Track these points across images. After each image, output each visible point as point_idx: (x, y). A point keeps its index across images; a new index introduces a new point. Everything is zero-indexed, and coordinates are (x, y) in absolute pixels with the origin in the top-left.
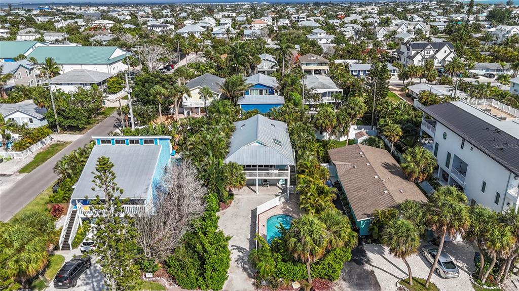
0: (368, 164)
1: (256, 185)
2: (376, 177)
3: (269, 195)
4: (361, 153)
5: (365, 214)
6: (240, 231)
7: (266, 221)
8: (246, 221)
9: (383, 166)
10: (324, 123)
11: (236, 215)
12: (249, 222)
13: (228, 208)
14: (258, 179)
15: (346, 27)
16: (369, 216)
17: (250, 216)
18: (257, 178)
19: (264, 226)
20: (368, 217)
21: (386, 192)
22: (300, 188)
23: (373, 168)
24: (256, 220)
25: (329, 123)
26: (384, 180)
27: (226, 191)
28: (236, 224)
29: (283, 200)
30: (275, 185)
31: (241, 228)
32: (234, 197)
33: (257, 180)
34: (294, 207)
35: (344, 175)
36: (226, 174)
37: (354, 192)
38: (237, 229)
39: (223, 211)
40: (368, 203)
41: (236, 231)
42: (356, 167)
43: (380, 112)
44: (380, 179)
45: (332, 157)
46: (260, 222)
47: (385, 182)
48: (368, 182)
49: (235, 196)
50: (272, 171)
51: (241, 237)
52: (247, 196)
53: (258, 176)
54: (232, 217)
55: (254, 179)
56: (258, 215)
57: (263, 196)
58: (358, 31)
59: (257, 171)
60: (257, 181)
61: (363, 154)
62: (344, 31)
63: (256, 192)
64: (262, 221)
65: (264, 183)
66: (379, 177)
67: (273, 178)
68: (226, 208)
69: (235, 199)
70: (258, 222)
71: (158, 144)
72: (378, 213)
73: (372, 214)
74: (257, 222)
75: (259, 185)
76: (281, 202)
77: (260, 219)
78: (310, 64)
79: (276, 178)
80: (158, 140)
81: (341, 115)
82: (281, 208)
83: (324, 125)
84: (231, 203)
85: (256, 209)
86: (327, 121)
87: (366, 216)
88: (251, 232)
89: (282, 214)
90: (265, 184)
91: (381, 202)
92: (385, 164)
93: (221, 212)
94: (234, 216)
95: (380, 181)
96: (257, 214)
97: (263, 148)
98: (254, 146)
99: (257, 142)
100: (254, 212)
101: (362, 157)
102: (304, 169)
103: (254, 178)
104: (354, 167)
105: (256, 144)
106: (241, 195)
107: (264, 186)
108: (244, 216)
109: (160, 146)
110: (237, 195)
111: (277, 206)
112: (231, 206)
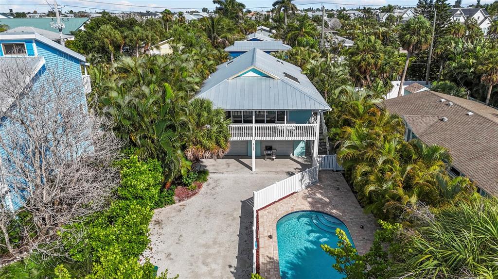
0: (470, 113)
1: (251, 157)
3: (277, 173)
4: (443, 100)
6: (211, 251)
7: (275, 225)
8: (229, 225)
10: (365, 60)
11: (208, 213)
12: (236, 227)
13: (193, 198)
14: (256, 141)
17: (238, 213)
18: (253, 139)
19: (270, 237)
22: (351, 151)
24: (252, 223)
25: (372, 61)
27: (186, 159)
28: (204, 232)
29: (307, 180)
30: (287, 156)
31: (215, 243)
32: (208, 178)
33: (253, 142)
34: (330, 194)
35: (426, 134)
36: (183, 118)
38: (206, 246)
39: (181, 203)
41: (202, 250)
42: (446, 119)
46: (261, 229)
49: (211, 175)
50: (285, 126)
51: (214, 266)
52: (233, 175)
53: (255, 134)
54: (199, 216)
55: (247, 141)
56: (257, 212)
57: (265, 175)
59: (254, 125)
60: (254, 146)
61: (448, 101)
63: (251, 169)
64: (266, 226)
65: (268, 151)
67: (285, 138)
68: (189, 197)
69: (210, 181)
70: (258, 228)
71: (36, 55)
74: (254, 228)
75: (257, 157)
76: (304, 185)
77: (260, 220)
79: (290, 139)
80: (34, 45)
82: (305, 197)
83: (364, 63)
84: (200, 187)
85: (252, 199)
86: (369, 57)
88: (240, 252)
89: (309, 208)
90: (268, 155)
93: (177, 204)
94: (202, 213)
96: (255, 209)
97: (265, 82)
98: (248, 78)
99: (254, 71)
100: (247, 207)
101: (447, 105)
103: (248, 139)
104: (441, 120)
105: (251, 74)
106: (223, 173)
107: (266, 157)
108: (225, 215)
109: (39, 59)
110: (214, 173)
111: (295, 193)
112: (200, 193)
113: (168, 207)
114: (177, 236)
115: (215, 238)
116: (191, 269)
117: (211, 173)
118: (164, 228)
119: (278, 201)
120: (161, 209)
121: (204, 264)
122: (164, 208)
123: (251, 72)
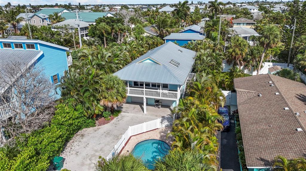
0: (277, 93)
1: (143, 105)
2: (287, 108)
3: (156, 116)
4: (270, 82)
5: (262, 160)
7: (135, 145)
9: (297, 98)
10: (235, 52)
11: (108, 134)
13: (106, 125)
14: (143, 98)
15: (275, 7)
16: (267, 163)
18: (145, 97)
19: (128, 151)
20: (266, 165)
21: (299, 129)
23: (283, 98)
25: (239, 52)
26: (298, 114)
28: (100, 144)
30: (168, 107)
35: (244, 103)
37: (252, 124)
38: (96, 151)
39: (99, 127)
40: (269, 142)
41: (93, 153)
42: (261, 95)
43: (298, 48)
44: (292, 112)
45: (236, 85)
46: (126, 146)
47: (299, 116)
48: (273, 114)
50: (160, 91)
52: (133, 115)
53: (145, 94)
54: (103, 135)
56: (131, 137)
58: (284, 10)
59: (144, 90)
60: (145, 100)
61: (273, 83)
62: (273, 10)
63: (144, 112)
64: (130, 145)
65: (156, 103)
66: (290, 109)
67: (160, 98)
68: (104, 124)
69: (119, 116)
71: (39, 50)
72: (283, 163)
73: (274, 162)
75: (147, 105)
76: (164, 126)
77: (129, 142)
78: (240, 24)
79: (163, 98)
80: (38, 45)
81: (255, 49)
82: (161, 132)
83: (233, 54)
84: (112, 119)
86: (237, 50)
87: (263, 163)
89: (158, 138)
91: (290, 144)
92: (300, 96)
93: (96, 127)
94: (105, 134)
95: (292, 114)
98: (147, 63)
99: (150, 59)
101: (271, 86)
102: (194, 91)
103: (141, 96)
104: (259, 96)
105: (148, 61)
106: (129, 113)
107: (156, 106)
108: (115, 136)
109: (40, 52)
110: (124, 112)
111: (158, 129)
112: (110, 123)
113: (91, 128)
114: (87, 144)
115: (103, 148)
116: (82, 161)
117: (123, 112)
118: (83, 139)
119: (145, 132)
120: (88, 129)
121: (90, 159)
122: (89, 128)
123: (148, 60)
